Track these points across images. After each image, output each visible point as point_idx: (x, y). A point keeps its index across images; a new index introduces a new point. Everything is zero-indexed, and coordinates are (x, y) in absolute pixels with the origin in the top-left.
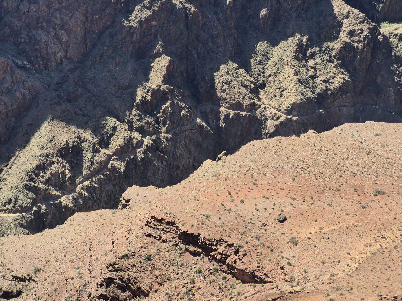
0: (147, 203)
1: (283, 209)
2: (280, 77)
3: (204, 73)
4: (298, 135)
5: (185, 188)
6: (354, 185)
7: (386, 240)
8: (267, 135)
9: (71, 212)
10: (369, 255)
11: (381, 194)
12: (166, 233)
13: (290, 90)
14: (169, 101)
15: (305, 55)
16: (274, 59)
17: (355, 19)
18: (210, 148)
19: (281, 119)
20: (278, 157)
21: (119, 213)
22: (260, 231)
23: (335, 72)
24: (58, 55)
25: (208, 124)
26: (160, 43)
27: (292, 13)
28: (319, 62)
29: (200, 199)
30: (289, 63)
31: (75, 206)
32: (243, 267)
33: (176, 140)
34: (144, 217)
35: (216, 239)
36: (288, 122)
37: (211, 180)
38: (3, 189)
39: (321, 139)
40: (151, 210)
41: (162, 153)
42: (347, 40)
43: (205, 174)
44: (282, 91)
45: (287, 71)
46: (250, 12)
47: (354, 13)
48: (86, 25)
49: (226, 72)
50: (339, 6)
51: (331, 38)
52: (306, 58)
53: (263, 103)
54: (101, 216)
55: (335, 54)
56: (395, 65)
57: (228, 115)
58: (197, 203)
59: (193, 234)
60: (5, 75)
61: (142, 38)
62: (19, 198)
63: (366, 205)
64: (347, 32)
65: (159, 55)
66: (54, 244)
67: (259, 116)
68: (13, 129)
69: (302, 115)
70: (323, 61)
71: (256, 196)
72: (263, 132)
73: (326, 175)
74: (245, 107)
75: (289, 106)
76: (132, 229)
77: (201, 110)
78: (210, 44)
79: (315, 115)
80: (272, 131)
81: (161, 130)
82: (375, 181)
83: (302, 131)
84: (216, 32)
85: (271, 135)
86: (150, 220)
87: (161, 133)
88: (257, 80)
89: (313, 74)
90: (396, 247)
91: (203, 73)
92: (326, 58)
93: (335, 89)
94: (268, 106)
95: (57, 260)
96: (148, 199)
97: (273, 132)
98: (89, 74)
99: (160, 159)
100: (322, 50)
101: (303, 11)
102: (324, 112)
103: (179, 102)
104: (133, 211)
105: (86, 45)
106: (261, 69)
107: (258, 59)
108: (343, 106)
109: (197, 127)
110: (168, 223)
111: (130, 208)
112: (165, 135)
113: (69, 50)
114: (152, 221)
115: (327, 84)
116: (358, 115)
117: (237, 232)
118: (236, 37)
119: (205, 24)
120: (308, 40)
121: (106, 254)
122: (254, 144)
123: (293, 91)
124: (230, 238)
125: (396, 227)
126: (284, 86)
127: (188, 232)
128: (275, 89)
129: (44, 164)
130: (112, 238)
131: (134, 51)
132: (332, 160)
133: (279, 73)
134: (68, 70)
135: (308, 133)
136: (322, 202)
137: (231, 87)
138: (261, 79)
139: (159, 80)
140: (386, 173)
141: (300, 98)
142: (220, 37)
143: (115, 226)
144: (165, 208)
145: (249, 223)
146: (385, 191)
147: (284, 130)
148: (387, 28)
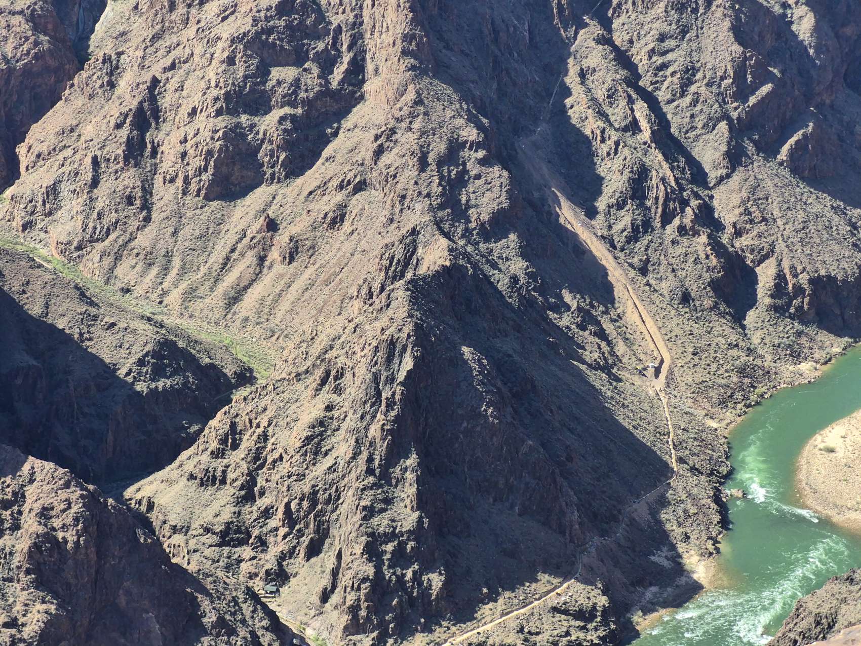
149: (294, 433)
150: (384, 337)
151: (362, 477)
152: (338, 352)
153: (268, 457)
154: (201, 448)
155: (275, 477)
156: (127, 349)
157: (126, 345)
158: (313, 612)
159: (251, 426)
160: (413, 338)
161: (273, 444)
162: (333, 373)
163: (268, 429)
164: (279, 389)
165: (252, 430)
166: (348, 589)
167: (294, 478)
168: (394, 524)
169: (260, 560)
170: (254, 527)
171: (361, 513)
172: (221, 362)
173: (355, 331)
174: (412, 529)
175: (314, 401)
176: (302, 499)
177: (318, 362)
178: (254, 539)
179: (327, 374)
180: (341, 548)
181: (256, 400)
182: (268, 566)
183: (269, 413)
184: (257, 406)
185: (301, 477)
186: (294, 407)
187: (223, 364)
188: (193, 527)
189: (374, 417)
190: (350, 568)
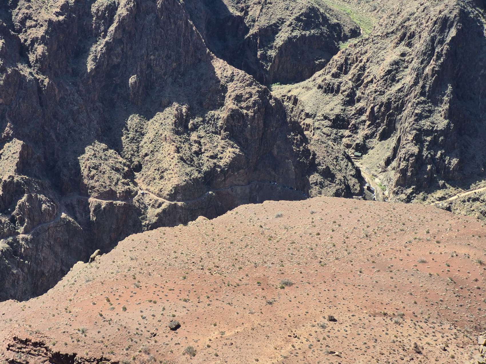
0: (6, 322)
1: (175, 313)
2: (158, 156)
3: (66, 158)
4: (185, 224)
5: (53, 298)
6: (256, 277)
7: (299, 339)
8: (148, 226)
10: (281, 359)
11: (289, 285)
12: (33, 356)
13: (171, 170)
14: (26, 195)
15: (186, 127)
16: (150, 135)
17: (241, 82)
18: (81, 247)
19: (164, 206)
20: (164, 252)
22: (149, 342)
23: (223, 146)
25: (76, 218)
26: (9, 124)
27: (167, 79)
28: (203, 135)
29: (73, 310)
30: (167, 138)
33: (38, 240)
34: (4, 339)
35: (95, 358)
36: (172, 208)
37: (84, 286)
39: (213, 226)
40: (12, 329)
41: (22, 258)
42: (234, 107)
43: (76, 280)
44: (162, 173)
45: (166, 148)
46: (116, 80)
47: (239, 76)
49: (92, 155)
50: (221, 68)
51: (215, 105)
52: (187, 131)
53: (140, 189)
55: (222, 124)
56: (292, 133)
57: (99, 206)
58: (70, 315)
59: (67, 354)
63: (273, 300)
64: (232, 97)
65: (9, 139)
67: (137, 204)
69: (189, 200)
70: (208, 133)
71: (140, 301)
72: (143, 224)
73: (223, 269)
74: (118, 195)
75: (171, 190)
77: (65, 203)
78: (71, 122)
79: (203, 198)
80: (154, 222)
81: (19, 231)
82: (281, 270)
83: (189, 219)
84: (77, 107)
85: (154, 226)
86: (12, 342)
87: (18, 233)
88: (131, 162)
89: (197, 149)
90: (311, 347)
91: (65, 157)
92: (212, 129)
93: (225, 166)
94: (147, 192)
96: (8, 317)
97: (155, 222)
99: (19, 265)
100: (206, 120)
101: (180, 76)
102: (214, 194)
103: (38, 195)
106: (135, 148)
107: (131, 136)
108: (236, 185)
109: (62, 223)
110: (35, 344)
112: (24, 235)
114: (15, 344)
115: (215, 161)
116: (254, 194)
117: (122, 347)
118: (102, 112)
119: (63, 98)
120: (189, 109)
122: (133, 238)
123: (175, 171)
124: (114, 355)
125: (309, 323)
126: (165, 166)
127: (60, 353)
128: (154, 171)
132: (228, 250)
133: (157, 151)
135: (197, 220)
136: (221, 302)
137: (100, 172)
138: (136, 160)
139: (11, 169)
140: (292, 260)
141: (184, 180)
142: (82, 112)
145: (135, 334)
146: (293, 281)
147: (168, 219)
148: (279, 91)
149: (381, 68)
150: (440, 15)
151: (418, 96)
152: (412, 23)
153: (365, 80)
154: (327, 71)
155: (367, 92)
156: (291, 11)
157: (290, 8)
158: (380, 170)
159: (357, 61)
160: (457, 18)
161: (368, 73)
162: (408, 34)
163: (367, 64)
164: (375, 41)
165: (357, 63)
166: (402, 159)
167: (378, 93)
168: (433, 125)
169: (353, 137)
170: (352, 118)
171: (414, 117)
172: (344, 23)
173: (423, 11)
174: (443, 129)
175: (394, 50)
176: (381, 106)
177: (400, 27)
178: (352, 126)
179: (404, 35)
180: (400, 136)
181: (361, 46)
182: (358, 141)
183: (368, 55)
184: (361, 50)
185: (382, 93)
186: (383, 52)
187: (345, 24)
188: (318, 115)
189: (429, 62)
190: (404, 148)
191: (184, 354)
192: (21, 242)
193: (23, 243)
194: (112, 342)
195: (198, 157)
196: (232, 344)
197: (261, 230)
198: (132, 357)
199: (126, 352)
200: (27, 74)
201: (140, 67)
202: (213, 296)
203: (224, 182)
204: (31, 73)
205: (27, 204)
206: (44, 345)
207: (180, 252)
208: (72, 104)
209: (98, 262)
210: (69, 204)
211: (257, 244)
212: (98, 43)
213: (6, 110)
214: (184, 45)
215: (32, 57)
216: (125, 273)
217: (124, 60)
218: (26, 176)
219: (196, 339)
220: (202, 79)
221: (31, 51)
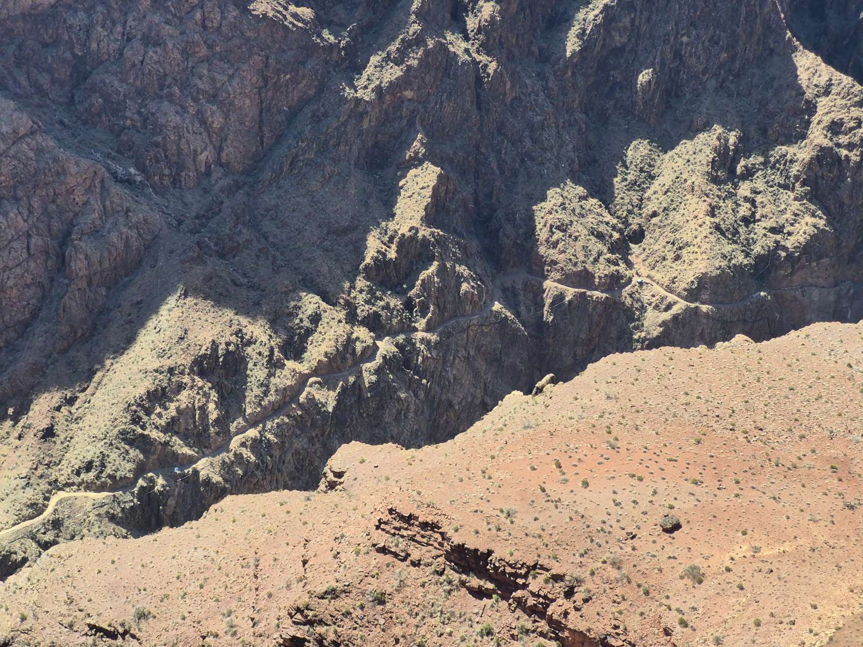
0: (379, 481)
1: (673, 503)
2: (676, 218)
3: (513, 205)
4: (711, 345)
5: (463, 450)
6: (830, 457)
8: (643, 342)
9: (219, 493)
10: (859, 610)
12: (418, 546)
13: (696, 246)
14: (436, 263)
15: (732, 171)
16: (665, 178)
18: (521, 367)
19: (675, 310)
20: (666, 391)
21: (320, 498)
22: (621, 548)
23: (796, 212)
24: (202, 157)
25: (518, 314)
26: (419, 136)
27: (707, 79)
28: (761, 189)
29: (496, 475)
30: (696, 188)
31: (226, 480)
32: (582, 626)
33: (448, 346)
34: (373, 510)
35: (525, 564)
36: (690, 316)
37: (519, 436)
38: (76, 438)
39: (761, 355)
40: (388, 495)
41: (417, 373)
42: (826, 143)
43: (506, 423)
44: (679, 250)
45: (692, 206)
46: (616, 76)
47: (842, 85)
48: (263, 95)
49: (559, 204)
50: (809, 68)
51: (791, 136)
52: (733, 178)
53: (637, 274)
54: (282, 505)
55: (798, 171)
57: (560, 297)
58: (489, 483)
59: (476, 550)
60: (88, 196)
61: (382, 126)
62: (108, 460)
63: (857, 502)
64: (825, 124)
65: (416, 162)
66: (179, 562)
67: (628, 301)
68: (101, 313)
69: (721, 303)
70: (772, 186)
71: (615, 473)
72: (636, 337)
73: (770, 434)
74: (597, 280)
75: (692, 282)
76: (347, 535)
77: (502, 284)
78: (528, 143)
79: (749, 303)
80: (654, 336)
81: (417, 325)
83: (719, 337)
84: (542, 117)
85: (653, 344)
86: (386, 517)
87: (416, 330)
88: (626, 223)
89: (748, 213)
91: (510, 204)
92: (779, 179)
93: (795, 248)
94: (648, 281)
95: (185, 594)
96: (383, 472)
97: (657, 336)
98: (266, 198)
99: (411, 386)
100: (770, 162)
101: (731, 78)
102: (769, 297)
103: (457, 266)
104: (350, 497)
105: (262, 137)
106: (635, 200)
107: (630, 177)
108: (811, 285)
110: (425, 525)
111: (344, 489)
112: (425, 334)
113: (225, 147)
114: (391, 520)
115: (778, 237)
116: (844, 306)
117: (572, 550)
118: (584, 130)
119: (517, 99)
120: (740, 139)
121: (288, 587)
122: (615, 360)
123: (703, 249)
124: (557, 561)
126: (685, 239)
127: (466, 546)
128: (665, 244)
129: (163, 389)
130: (303, 552)
131: (364, 152)
132: (783, 401)
133: (674, 209)
134: (222, 190)
135: (733, 340)
136: (759, 493)
137: (570, 236)
138: (635, 223)
139: (416, 216)
141: (717, 266)
142: (548, 127)
143: (309, 526)
144: (419, 493)
145: (599, 531)
147: (681, 334)
191: (682, 578)
192: (418, 345)
193: (423, 347)
194: (556, 539)
195: (747, 227)
196: (772, 571)
197: (849, 371)
198: (590, 569)
199: (580, 559)
200: (460, 52)
201: (661, 56)
202: (747, 481)
203: (789, 278)
204: (467, 51)
205: (436, 279)
206: (440, 528)
207: (695, 394)
208: (534, 111)
209: (549, 397)
210: (508, 288)
211: (838, 396)
212: (591, 6)
213: (418, 112)
214: (746, 22)
215: (472, 23)
216: (593, 421)
217: (633, 40)
218: (439, 231)
219: (706, 553)
220: (773, 86)
221: (472, 12)
